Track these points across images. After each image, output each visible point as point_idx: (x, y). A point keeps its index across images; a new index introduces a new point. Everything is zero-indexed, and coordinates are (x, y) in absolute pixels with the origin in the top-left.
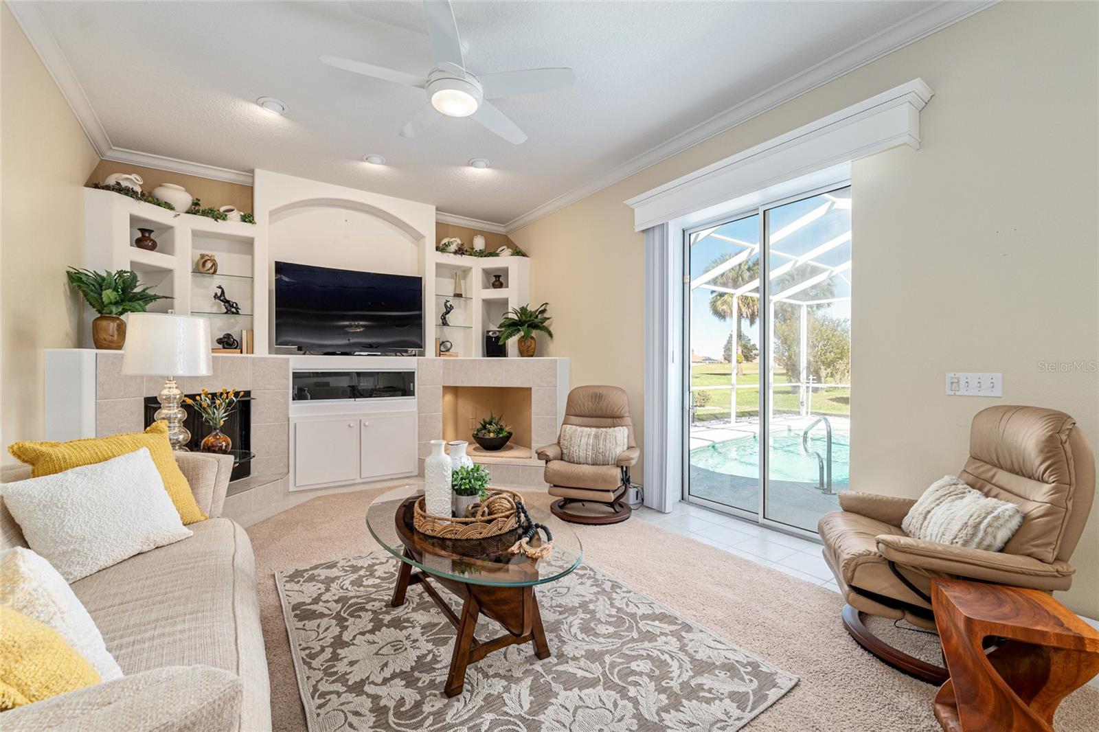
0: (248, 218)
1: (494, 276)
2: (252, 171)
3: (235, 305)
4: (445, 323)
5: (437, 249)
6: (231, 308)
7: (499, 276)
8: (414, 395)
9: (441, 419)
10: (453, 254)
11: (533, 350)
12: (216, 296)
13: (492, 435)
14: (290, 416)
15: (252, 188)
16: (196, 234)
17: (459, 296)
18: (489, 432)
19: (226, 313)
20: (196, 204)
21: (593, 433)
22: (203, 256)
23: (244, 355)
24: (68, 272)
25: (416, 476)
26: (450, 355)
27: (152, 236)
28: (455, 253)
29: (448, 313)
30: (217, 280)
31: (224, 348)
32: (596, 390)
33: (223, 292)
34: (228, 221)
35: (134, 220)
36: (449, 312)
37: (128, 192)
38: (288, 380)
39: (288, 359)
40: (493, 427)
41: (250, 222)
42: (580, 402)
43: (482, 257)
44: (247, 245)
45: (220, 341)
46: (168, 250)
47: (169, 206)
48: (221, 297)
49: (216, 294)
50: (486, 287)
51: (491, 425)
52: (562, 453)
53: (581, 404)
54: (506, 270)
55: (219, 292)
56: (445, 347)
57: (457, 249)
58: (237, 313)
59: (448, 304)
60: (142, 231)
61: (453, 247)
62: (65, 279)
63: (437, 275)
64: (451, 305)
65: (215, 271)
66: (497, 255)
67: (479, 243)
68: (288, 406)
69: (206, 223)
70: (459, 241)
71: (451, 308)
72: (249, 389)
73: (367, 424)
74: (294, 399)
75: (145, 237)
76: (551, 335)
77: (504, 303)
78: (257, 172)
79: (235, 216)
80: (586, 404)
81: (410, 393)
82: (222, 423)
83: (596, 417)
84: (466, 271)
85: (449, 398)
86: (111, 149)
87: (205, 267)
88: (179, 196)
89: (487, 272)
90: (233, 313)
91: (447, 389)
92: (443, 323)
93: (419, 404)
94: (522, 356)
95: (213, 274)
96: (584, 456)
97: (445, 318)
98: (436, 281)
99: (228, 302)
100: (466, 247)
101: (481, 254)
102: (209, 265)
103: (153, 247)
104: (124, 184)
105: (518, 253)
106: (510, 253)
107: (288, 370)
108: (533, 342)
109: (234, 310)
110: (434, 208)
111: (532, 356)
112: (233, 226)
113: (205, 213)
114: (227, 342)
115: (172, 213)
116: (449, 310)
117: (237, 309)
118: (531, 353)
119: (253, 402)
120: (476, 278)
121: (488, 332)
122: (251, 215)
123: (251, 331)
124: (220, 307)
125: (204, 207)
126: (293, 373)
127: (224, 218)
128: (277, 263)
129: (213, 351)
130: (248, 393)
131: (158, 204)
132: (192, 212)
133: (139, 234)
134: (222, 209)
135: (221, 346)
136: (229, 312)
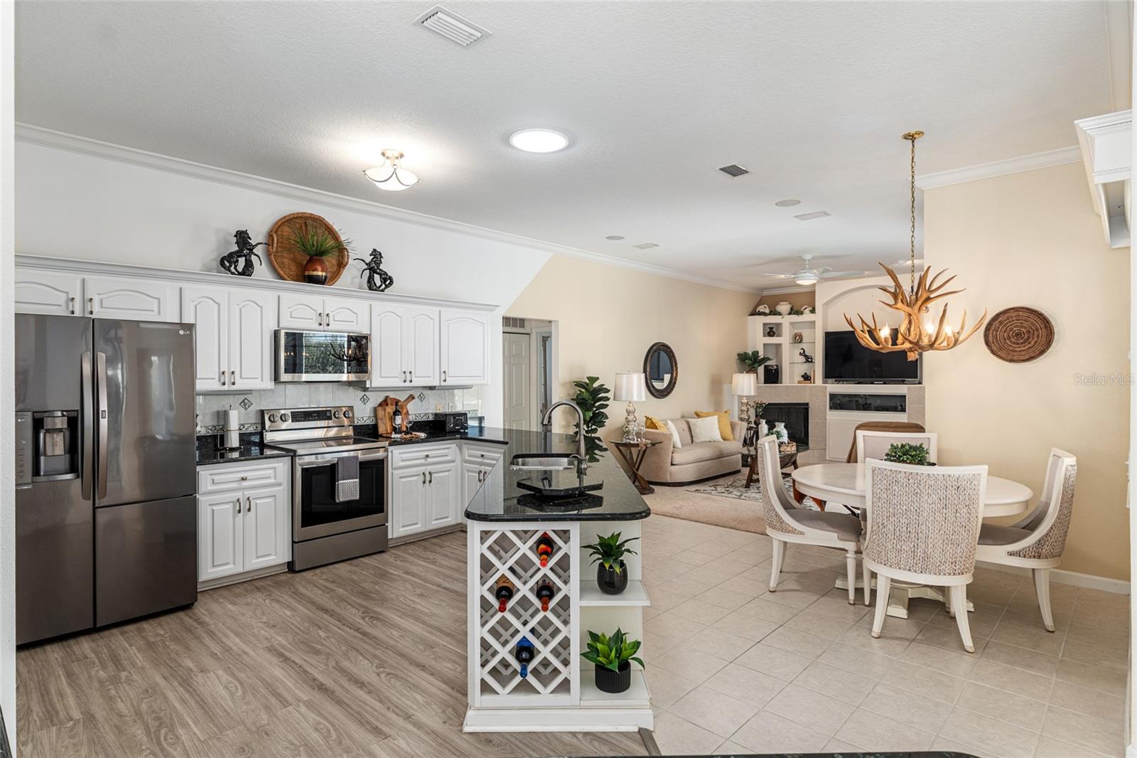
0: (813, 311)
6: (809, 359)
8: (905, 411)
12: (800, 354)
14: (828, 418)
15: (815, 292)
16: (792, 324)
20: (792, 309)
22: (796, 334)
23: (812, 385)
24: (737, 354)
27: (774, 330)
30: (804, 346)
33: (804, 351)
34: (804, 315)
35: (764, 324)
37: (764, 314)
38: (827, 399)
39: (826, 387)
44: (812, 324)
45: (802, 376)
46: (780, 335)
47: (780, 314)
48: (803, 354)
55: (802, 351)
58: (812, 362)
60: (770, 328)
62: (737, 357)
65: (801, 341)
68: (827, 412)
69: (795, 318)
72: (808, 402)
74: (830, 409)
75: (771, 331)
79: (807, 311)
81: (902, 409)
87: (798, 339)
88: (784, 307)
90: (809, 362)
95: (800, 342)
99: (806, 356)
102: (798, 337)
103: (773, 336)
104: (761, 311)
107: (827, 392)
112: (807, 316)
113: (794, 314)
114: (806, 378)
115: (781, 317)
117: (811, 358)
119: (810, 409)
122: (814, 309)
123: (814, 371)
124: (803, 359)
125: (795, 309)
126: (830, 394)
127: (802, 313)
128: (826, 333)
129: (799, 382)
130: (807, 404)
131: (776, 315)
132: (790, 314)
133: (769, 330)
134: (802, 309)
135: (803, 379)
136: (807, 361)
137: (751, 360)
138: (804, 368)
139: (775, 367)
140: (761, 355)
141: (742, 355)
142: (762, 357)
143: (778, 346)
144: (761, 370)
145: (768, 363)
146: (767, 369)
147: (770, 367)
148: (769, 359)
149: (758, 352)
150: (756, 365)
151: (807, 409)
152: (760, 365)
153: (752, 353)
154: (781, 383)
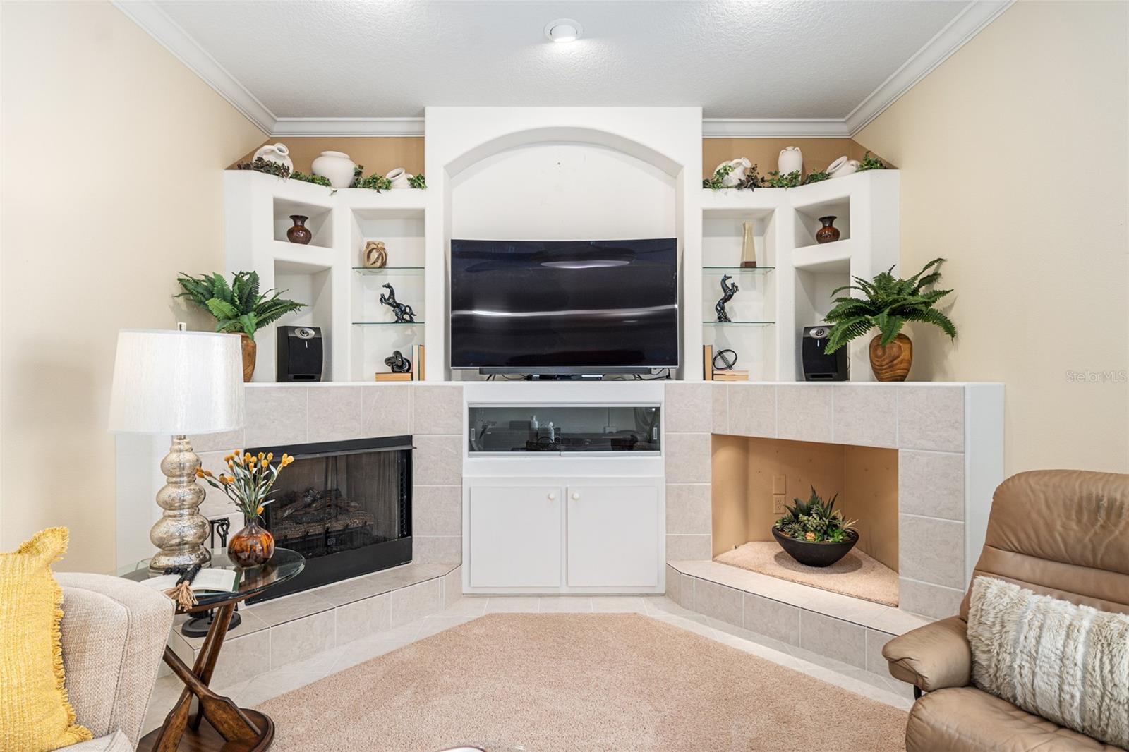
0: (418, 182)
1: (820, 219)
2: (422, 113)
3: (408, 310)
4: (723, 317)
5: (706, 184)
6: (403, 315)
7: (832, 219)
8: (659, 449)
9: (709, 494)
10: (735, 190)
11: (904, 365)
12: (382, 299)
13: (810, 537)
14: (464, 476)
16: (363, 216)
17: (749, 265)
18: (805, 529)
19: (396, 322)
20: (358, 174)
21: (1086, 624)
22: (369, 244)
24: (180, 280)
25: (663, 595)
26: (734, 377)
27: (307, 225)
28: (740, 186)
29: (727, 298)
30: (390, 277)
31: (394, 372)
32: (1097, 489)
33: (392, 293)
34: (393, 192)
35: (280, 207)
36: (731, 296)
37: (279, 171)
38: (462, 421)
40: (814, 521)
41: (420, 186)
42: (1034, 516)
43: (794, 186)
44: (416, 221)
46: (324, 243)
47: (325, 182)
48: (390, 300)
49: (383, 296)
50: (803, 243)
51: (810, 515)
52: (972, 662)
53: (1041, 523)
54: (844, 205)
55: (387, 292)
56: (724, 359)
57: (743, 178)
58: (411, 321)
59: (729, 283)
60: (295, 218)
61: (736, 176)
62: (178, 289)
63: (706, 233)
64: (733, 285)
65: (383, 265)
66: (826, 177)
67: (790, 161)
68: (461, 460)
69: (367, 198)
70: (747, 164)
71: (734, 288)
72: (409, 434)
73: (576, 496)
74: (471, 449)
75: (298, 228)
76: (950, 329)
77: (841, 270)
78: (429, 111)
79: (402, 181)
80: (1059, 527)
81: (651, 444)
82: (261, 509)
83: (1094, 566)
84: (763, 219)
85: (728, 455)
86: (276, 121)
87: (373, 258)
89: (804, 214)
90: (407, 321)
91: (720, 440)
92: (719, 318)
93: (667, 465)
94: (880, 380)
95: (380, 267)
96: (1054, 693)
97: (723, 309)
98: (703, 243)
99: (397, 306)
100: (762, 173)
101: (793, 181)
102: (374, 255)
103: (306, 240)
104: (266, 158)
105: (871, 163)
106: (855, 169)
107: (462, 404)
108: (905, 346)
109: (406, 317)
110: (699, 110)
111: (902, 379)
112: (401, 196)
113: (367, 185)
114: (399, 364)
115: (328, 190)
116: (729, 292)
117: (411, 314)
118: (899, 372)
119: (415, 453)
120: (784, 227)
121: (808, 329)
122: (421, 177)
123: (422, 346)
124: (388, 314)
125: (366, 175)
126: (471, 410)
127: (388, 185)
128: (453, 242)
129: (379, 376)
130: (408, 439)
131: (313, 181)
132: (354, 185)
133: (291, 224)
134: (389, 176)
135: (389, 369)
136: (400, 320)
137: (232, 302)
138: (391, 339)
139: (312, 333)
140: (267, 290)
141: (197, 283)
142: (269, 297)
143: (319, 275)
144: (267, 340)
145: (288, 319)
146: (286, 339)
147: (297, 334)
148: (292, 306)
149: (254, 278)
150: (249, 319)
151: (408, 455)
152: (259, 324)
153: (237, 279)
154: (328, 379)
